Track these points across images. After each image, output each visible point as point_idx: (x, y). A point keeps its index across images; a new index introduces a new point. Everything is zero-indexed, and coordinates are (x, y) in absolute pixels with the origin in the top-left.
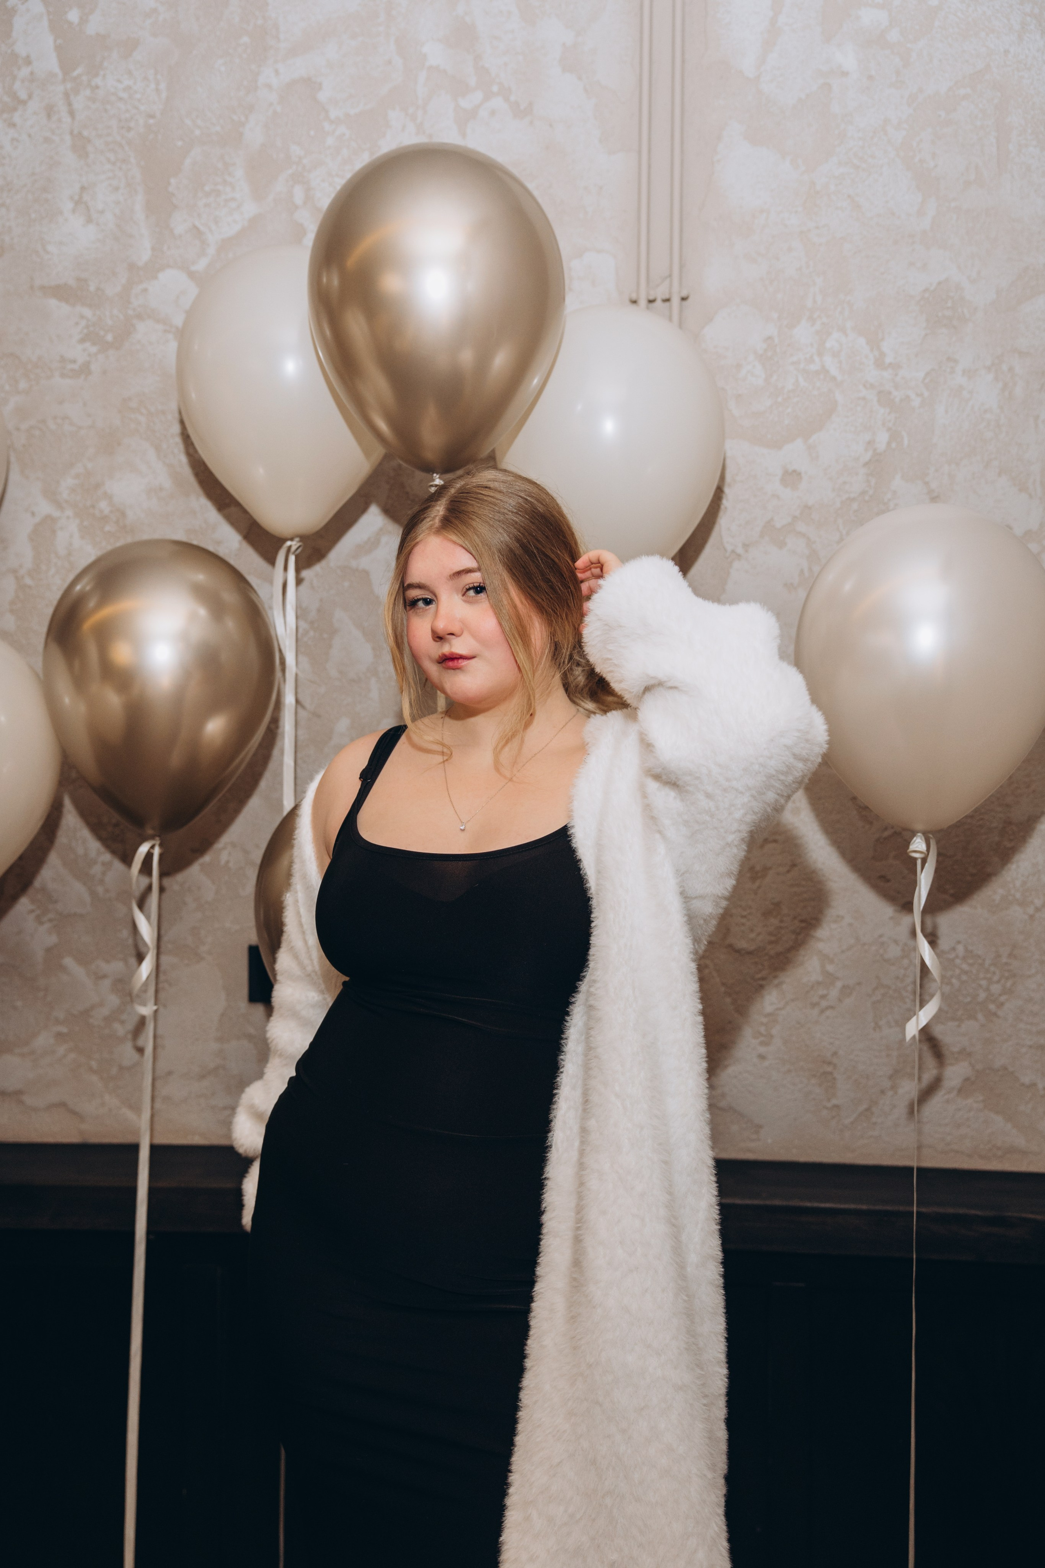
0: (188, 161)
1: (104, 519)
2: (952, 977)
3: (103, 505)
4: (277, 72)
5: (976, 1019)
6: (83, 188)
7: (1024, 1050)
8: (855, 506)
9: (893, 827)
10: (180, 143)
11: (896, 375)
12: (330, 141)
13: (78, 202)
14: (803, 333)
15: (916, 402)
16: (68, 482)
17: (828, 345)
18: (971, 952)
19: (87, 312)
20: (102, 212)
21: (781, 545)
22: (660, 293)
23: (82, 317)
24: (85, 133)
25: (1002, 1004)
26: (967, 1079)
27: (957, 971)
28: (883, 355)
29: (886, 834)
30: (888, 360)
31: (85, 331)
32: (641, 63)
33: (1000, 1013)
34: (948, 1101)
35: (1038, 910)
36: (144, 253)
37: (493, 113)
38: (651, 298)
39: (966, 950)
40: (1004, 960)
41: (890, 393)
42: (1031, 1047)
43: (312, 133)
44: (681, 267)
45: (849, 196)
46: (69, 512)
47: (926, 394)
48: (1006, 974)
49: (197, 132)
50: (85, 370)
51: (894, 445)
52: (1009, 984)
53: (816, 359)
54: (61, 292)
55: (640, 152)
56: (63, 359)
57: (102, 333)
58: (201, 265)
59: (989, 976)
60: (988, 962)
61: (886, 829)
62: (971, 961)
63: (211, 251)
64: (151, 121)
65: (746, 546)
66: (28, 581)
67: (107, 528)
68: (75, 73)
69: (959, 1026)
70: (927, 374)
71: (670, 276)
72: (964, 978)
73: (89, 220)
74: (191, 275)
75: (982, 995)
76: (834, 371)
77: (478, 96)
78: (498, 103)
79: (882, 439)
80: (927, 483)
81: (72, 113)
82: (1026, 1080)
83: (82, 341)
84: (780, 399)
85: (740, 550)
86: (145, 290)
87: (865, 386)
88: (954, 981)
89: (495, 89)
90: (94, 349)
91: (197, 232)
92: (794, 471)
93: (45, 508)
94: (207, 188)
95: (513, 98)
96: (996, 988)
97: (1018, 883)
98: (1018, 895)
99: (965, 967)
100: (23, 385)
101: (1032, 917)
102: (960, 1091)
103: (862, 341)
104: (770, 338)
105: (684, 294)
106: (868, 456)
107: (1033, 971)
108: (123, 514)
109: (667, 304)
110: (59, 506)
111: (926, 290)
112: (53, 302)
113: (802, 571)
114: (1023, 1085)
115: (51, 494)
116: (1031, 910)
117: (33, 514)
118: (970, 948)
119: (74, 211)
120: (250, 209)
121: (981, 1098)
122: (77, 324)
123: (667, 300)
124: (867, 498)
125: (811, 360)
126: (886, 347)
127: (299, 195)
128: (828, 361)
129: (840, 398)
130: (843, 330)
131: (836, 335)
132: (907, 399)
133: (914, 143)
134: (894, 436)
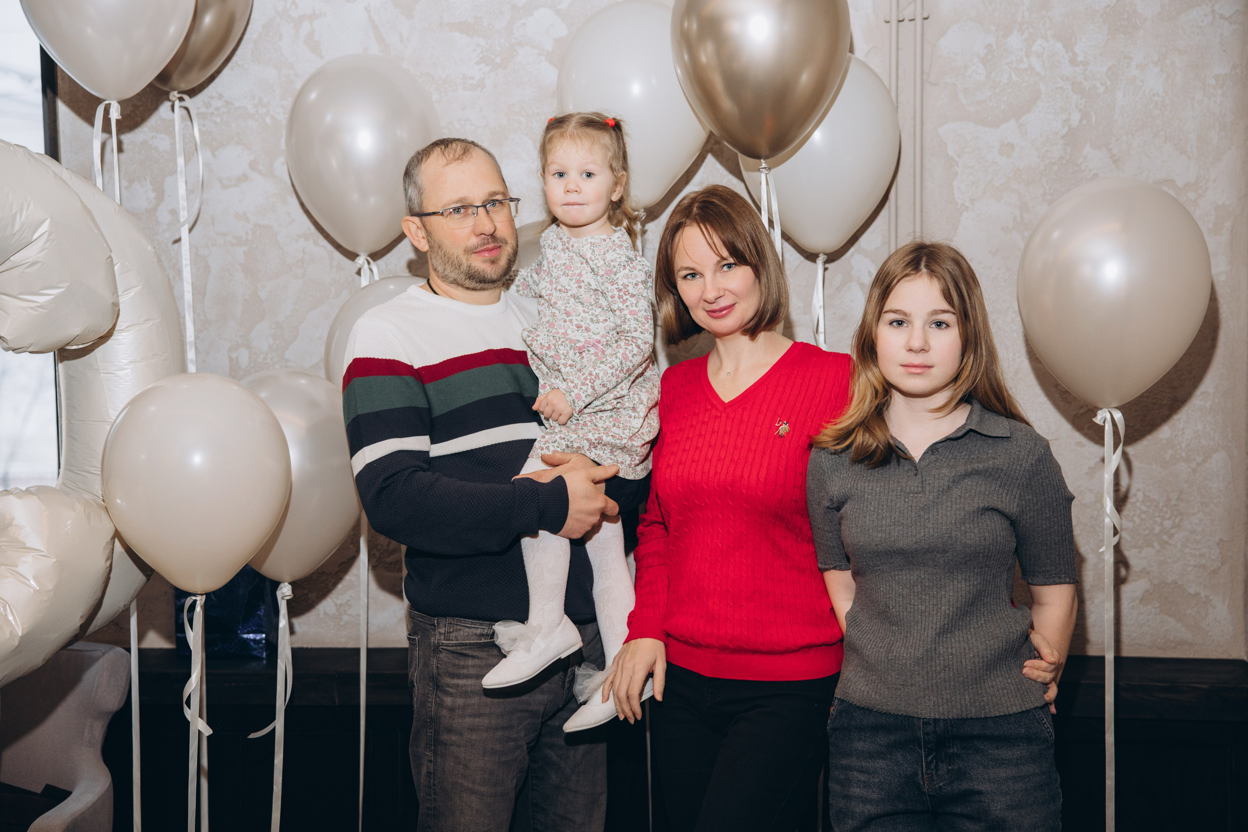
2: (1134, 515)
5: (1153, 547)
7: (1190, 569)
8: (1055, 168)
9: (1087, 406)
11: (1085, 70)
14: (1014, 41)
15: (1101, 89)
17: (1034, 49)
18: (1149, 497)
19: (482, 42)
21: (999, 199)
22: (907, 14)
23: (478, 45)
25: (1173, 535)
26: (1147, 591)
27: (1138, 512)
28: (1075, 55)
29: (1082, 411)
30: (1079, 59)
31: (481, 55)
33: (1170, 542)
34: (1132, 608)
35: (1198, 464)
38: (900, 19)
39: (1145, 495)
40: (1174, 502)
41: (1080, 83)
42: (1195, 566)
47: (1108, 83)
48: (1176, 513)
50: (481, 84)
51: (1084, 122)
52: (1177, 520)
53: (1025, 60)
54: (462, 27)
56: (464, 77)
57: (493, 57)
59: (1162, 514)
60: (1161, 505)
61: (1082, 407)
62: (1148, 504)
65: (972, 201)
69: (1140, 552)
70: (1109, 69)
72: (1143, 516)
74: (557, 12)
75: (1157, 529)
76: (1038, 69)
79: (1075, 117)
80: (1109, 150)
82: (1192, 591)
83: (478, 63)
84: (997, 91)
85: (968, 203)
86: (524, 24)
87: (1061, 79)
88: (1136, 518)
90: (487, 69)
92: (1009, 144)
96: (1168, 524)
97: (1183, 445)
98: (1184, 454)
99: (1144, 508)
101: (1194, 470)
102: (1141, 600)
103: (1059, 46)
104: (989, 45)
105: (925, 15)
106: (1064, 131)
107: (1196, 510)
109: (913, 23)
112: (457, 35)
113: (1015, 218)
114: (1190, 594)
116: (1193, 465)
118: (1148, 494)
121: (1158, 605)
122: (475, 50)
123: (913, 20)
124: (1064, 162)
125: (1021, 61)
126: (1078, 49)
128: (1034, 61)
129: (1043, 88)
130: (1045, 38)
131: (1040, 41)
132: (1094, 88)
134: (1085, 116)
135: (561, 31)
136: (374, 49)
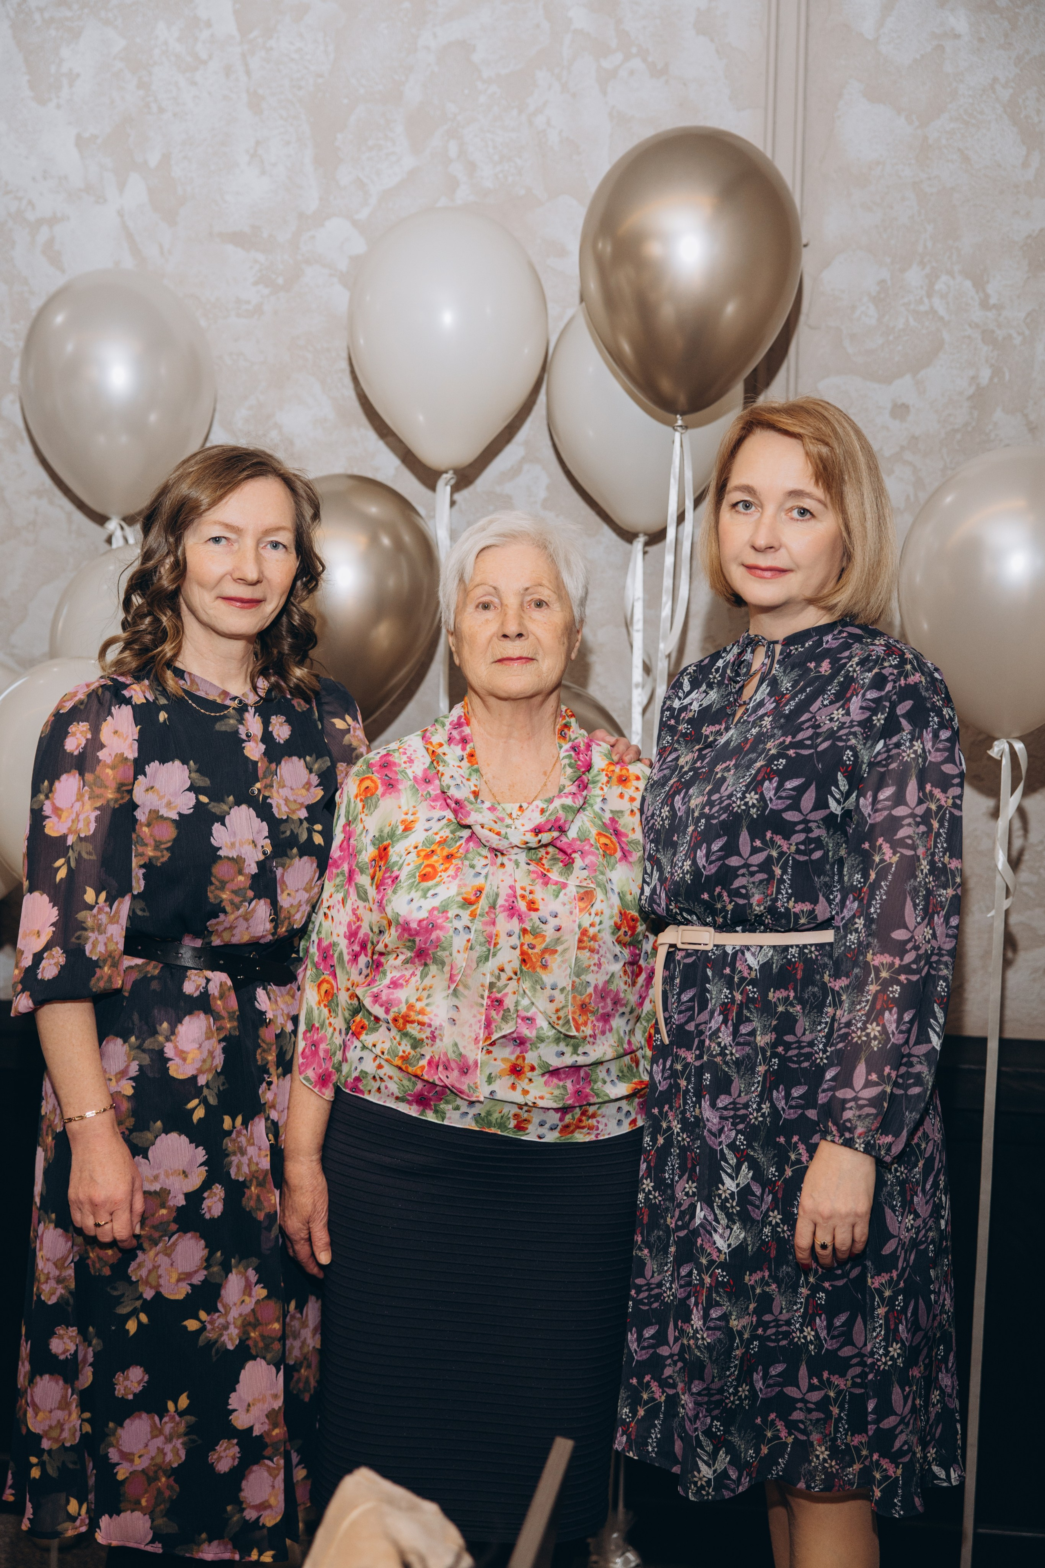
0: (353, 118)
3: (274, 434)
4: (435, 35)
6: (258, 143)
8: (958, 436)
10: (346, 101)
11: (1000, 315)
12: (482, 99)
13: (255, 156)
14: (914, 277)
15: (1018, 340)
16: (242, 413)
17: (937, 287)
19: (261, 257)
20: (275, 165)
23: (256, 261)
24: (260, 91)
28: (987, 296)
30: (992, 301)
31: (259, 274)
32: (769, 26)
34: (1034, 980)
36: (312, 203)
37: (632, 73)
41: (993, 332)
43: (466, 92)
44: (804, 214)
45: (959, 150)
47: (1027, 332)
49: (362, 91)
50: (258, 310)
51: (996, 380)
53: (926, 300)
54: (239, 239)
55: (766, 109)
56: (238, 301)
57: (274, 276)
58: (363, 215)
63: (373, 200)
64: (320, 81)
68: (251, 36)
70: (1029, 314)
73: (263, 172)
74: (355, 223)
76: (942, 312)
77: (618, 57)
78: (637, 63)
79: (985, 374)
80: (1026, 416)
81: (248, 73)
83: (256, 284)
84: (891, 338)
86: (313, 237)
87: (970, 326)
89: (634, 50)
90: (266, 291)
91: (361, 184)
92: (903, 404)
93: (221, 436)
94: (371, 143)
95: (650, 59)
103: (968, 284)
104: (883, 281)
105: (806, 240)
106: (971, 391)
108: (291, 442)
110: (234, 434)
111: (1029, 236)
112: (230, 248)
113: (908, 497)
115: (226, 423)
119: (249, 164)
120: (409, 162)
122: (251, 268)
124: (970, 429)
125: (920, 302)
126: (990, 289)
127: (453, 149)
128: (937, 302)
129: (946, 336)
130: (951, 273)
131: (944, 278)
132: (1010, 337)
133: (1020, 101)
134: (997, 372)
135: (359, 246)
136: (128, 263)
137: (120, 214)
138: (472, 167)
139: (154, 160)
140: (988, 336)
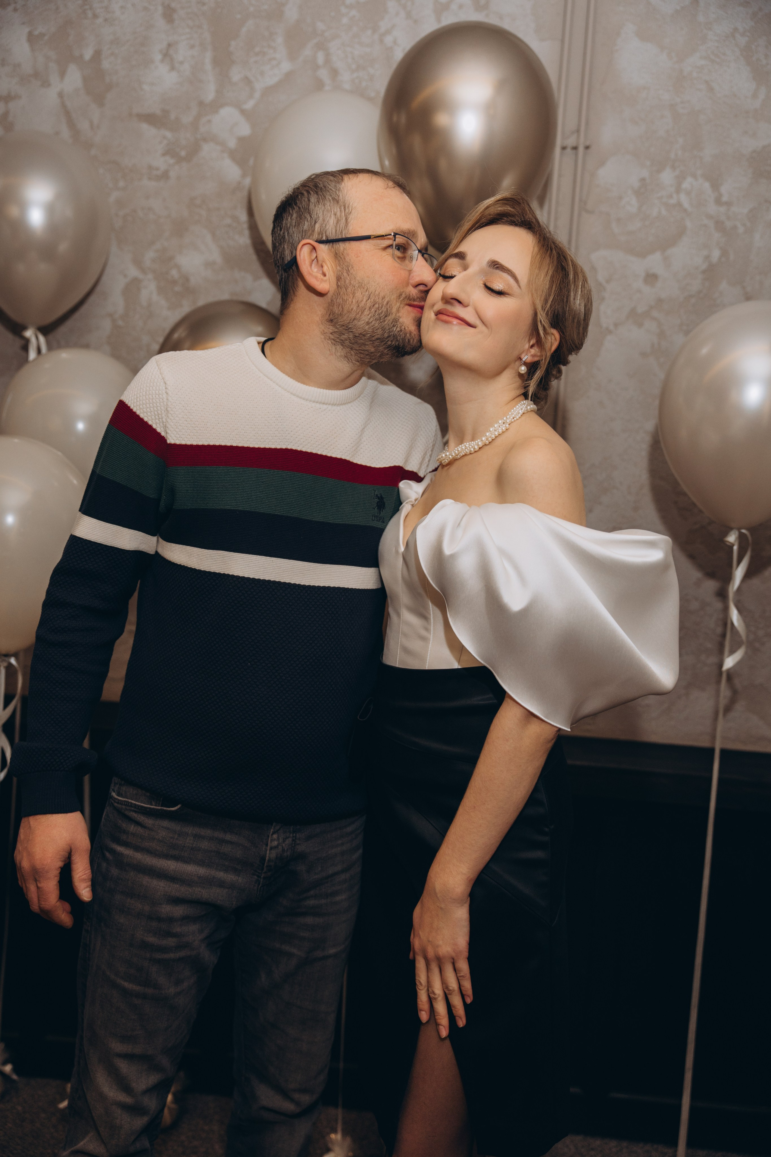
0: (244, 29)
1: (174, 282)
3: (174, 273)
6: (169, 45)
8: (693, 300)
10: (239, 16)
11: (729, 210)
12: (345, 20)
13: (166, 55)
14: (667, 177)
15: (741, 230)
16: (150, 255)
17: (683, 186)
19: (169, 134)
20: (182, 63)
21: (640, 325)
22: (571, 142)
23: (164, 137)
24: (173, 5)
28: (721, 195)
30: (725, 199)
31: (167, 148)
36: (210, 94)
37: (461, 7)
38: (565, 145)
41: (723, 222)
43: (332, 14)
44: (587, 123)
45: (706, 82)
46: (150, 276)
47: (748, 224)
49: (252, 9)
50: (165, 176)
51: (723, 259)
53: (675, 196)
54: (150, 119)
55: (563, 41)
56: (150, 167)
57: (178, 150)
58: (249, 105)
63: (257, 95)
65: (616, 325)
66: (120, 323)
67: (177, 289)
70: (750, 211)
71: (578, 131)
73: (173, 68)
74: (243, 112)
76: (686, 205)
79: (716, 254)
80: (744, 287)
83: (164, 155)
84: (647, 223)
85: (612, 327)
86: (209, 121)
87: (706, 217)
90: (172, 161)
91: (247, 81)
92: (653, 274)
93: (133, 272)
94: (257, 49)
100: (121, 184)
103: (707, 185)
104: (643, 180)
105: (588, 143)
106: (704, 266)
108: (187, 280)
109: (574, 151)
110: (143, 271)
111: (754, 151)
112: (145, 126)
113: (653, 344)
115: (138, 262)
117: (125, 276)
119: (162, 61)
120: (286, 66)
122: (161, 142)
123: (575, 148)
124: (702, 295)
125: (670, 196)
126: (724, 189)
127: (321, 58)
128: (683, 198)
129: (688, 224)
130: (694, 176)
131: (689, 179)
132: (735, 227)
133: (753, 47)
134: (724, 253)
135: (245, 130)
136: (66, 133)
137: (61, 95)
138: (334, 73)
139: (88, 54)
140: (719, 225)
